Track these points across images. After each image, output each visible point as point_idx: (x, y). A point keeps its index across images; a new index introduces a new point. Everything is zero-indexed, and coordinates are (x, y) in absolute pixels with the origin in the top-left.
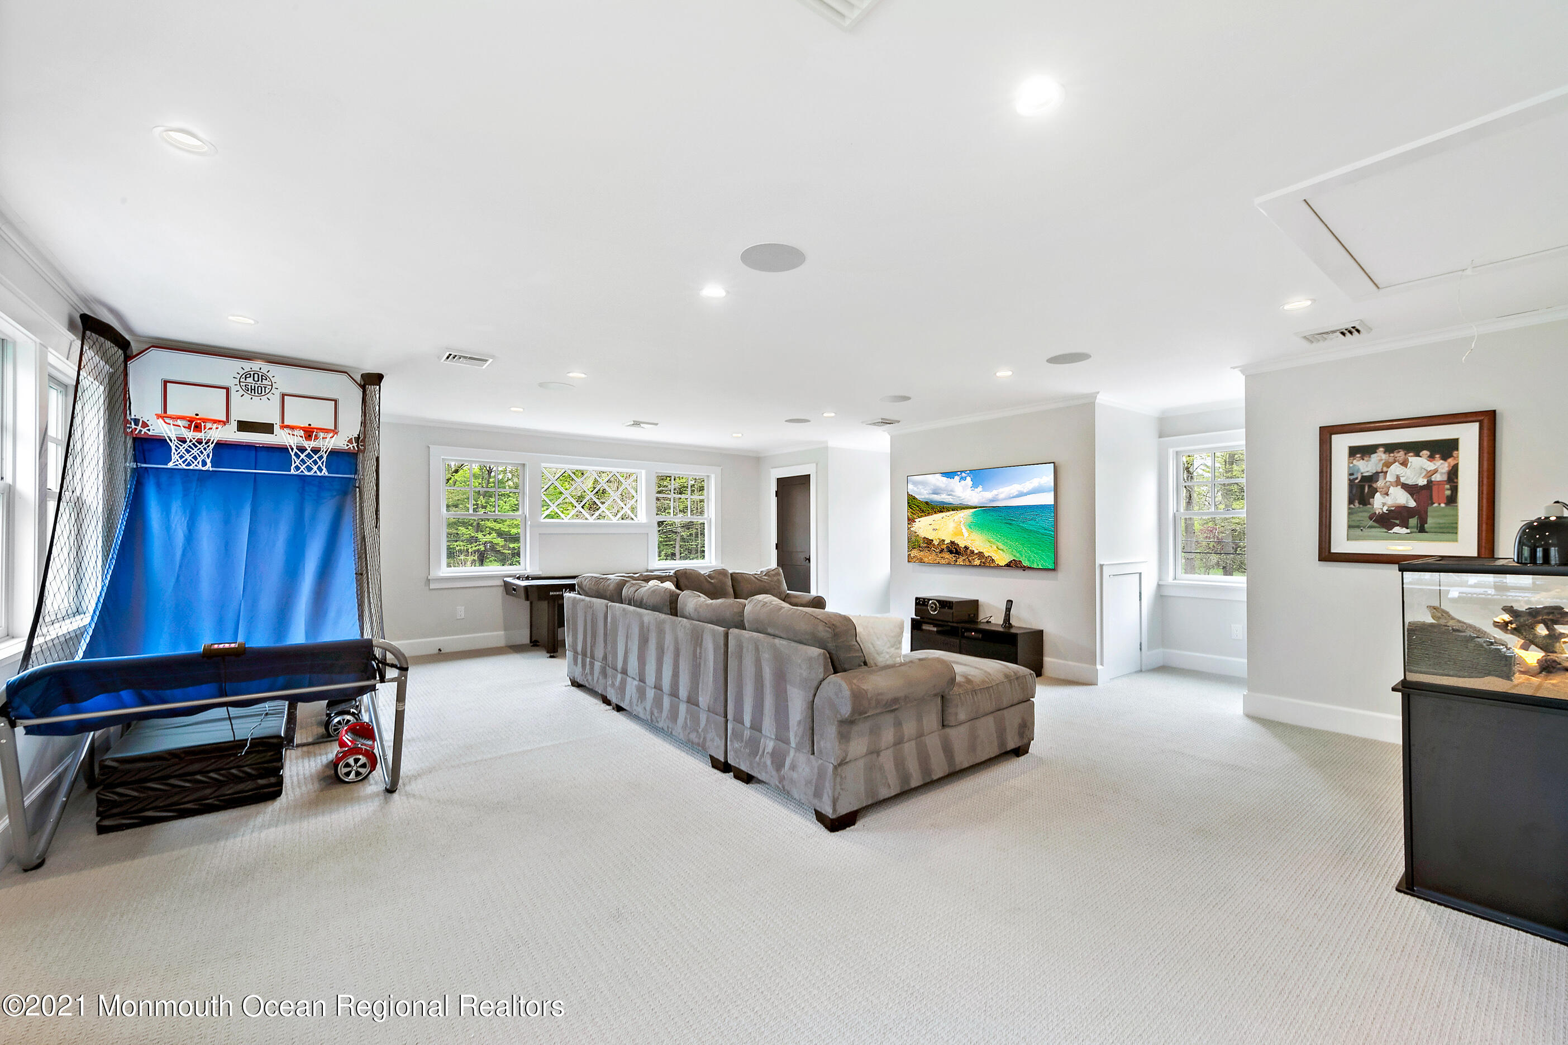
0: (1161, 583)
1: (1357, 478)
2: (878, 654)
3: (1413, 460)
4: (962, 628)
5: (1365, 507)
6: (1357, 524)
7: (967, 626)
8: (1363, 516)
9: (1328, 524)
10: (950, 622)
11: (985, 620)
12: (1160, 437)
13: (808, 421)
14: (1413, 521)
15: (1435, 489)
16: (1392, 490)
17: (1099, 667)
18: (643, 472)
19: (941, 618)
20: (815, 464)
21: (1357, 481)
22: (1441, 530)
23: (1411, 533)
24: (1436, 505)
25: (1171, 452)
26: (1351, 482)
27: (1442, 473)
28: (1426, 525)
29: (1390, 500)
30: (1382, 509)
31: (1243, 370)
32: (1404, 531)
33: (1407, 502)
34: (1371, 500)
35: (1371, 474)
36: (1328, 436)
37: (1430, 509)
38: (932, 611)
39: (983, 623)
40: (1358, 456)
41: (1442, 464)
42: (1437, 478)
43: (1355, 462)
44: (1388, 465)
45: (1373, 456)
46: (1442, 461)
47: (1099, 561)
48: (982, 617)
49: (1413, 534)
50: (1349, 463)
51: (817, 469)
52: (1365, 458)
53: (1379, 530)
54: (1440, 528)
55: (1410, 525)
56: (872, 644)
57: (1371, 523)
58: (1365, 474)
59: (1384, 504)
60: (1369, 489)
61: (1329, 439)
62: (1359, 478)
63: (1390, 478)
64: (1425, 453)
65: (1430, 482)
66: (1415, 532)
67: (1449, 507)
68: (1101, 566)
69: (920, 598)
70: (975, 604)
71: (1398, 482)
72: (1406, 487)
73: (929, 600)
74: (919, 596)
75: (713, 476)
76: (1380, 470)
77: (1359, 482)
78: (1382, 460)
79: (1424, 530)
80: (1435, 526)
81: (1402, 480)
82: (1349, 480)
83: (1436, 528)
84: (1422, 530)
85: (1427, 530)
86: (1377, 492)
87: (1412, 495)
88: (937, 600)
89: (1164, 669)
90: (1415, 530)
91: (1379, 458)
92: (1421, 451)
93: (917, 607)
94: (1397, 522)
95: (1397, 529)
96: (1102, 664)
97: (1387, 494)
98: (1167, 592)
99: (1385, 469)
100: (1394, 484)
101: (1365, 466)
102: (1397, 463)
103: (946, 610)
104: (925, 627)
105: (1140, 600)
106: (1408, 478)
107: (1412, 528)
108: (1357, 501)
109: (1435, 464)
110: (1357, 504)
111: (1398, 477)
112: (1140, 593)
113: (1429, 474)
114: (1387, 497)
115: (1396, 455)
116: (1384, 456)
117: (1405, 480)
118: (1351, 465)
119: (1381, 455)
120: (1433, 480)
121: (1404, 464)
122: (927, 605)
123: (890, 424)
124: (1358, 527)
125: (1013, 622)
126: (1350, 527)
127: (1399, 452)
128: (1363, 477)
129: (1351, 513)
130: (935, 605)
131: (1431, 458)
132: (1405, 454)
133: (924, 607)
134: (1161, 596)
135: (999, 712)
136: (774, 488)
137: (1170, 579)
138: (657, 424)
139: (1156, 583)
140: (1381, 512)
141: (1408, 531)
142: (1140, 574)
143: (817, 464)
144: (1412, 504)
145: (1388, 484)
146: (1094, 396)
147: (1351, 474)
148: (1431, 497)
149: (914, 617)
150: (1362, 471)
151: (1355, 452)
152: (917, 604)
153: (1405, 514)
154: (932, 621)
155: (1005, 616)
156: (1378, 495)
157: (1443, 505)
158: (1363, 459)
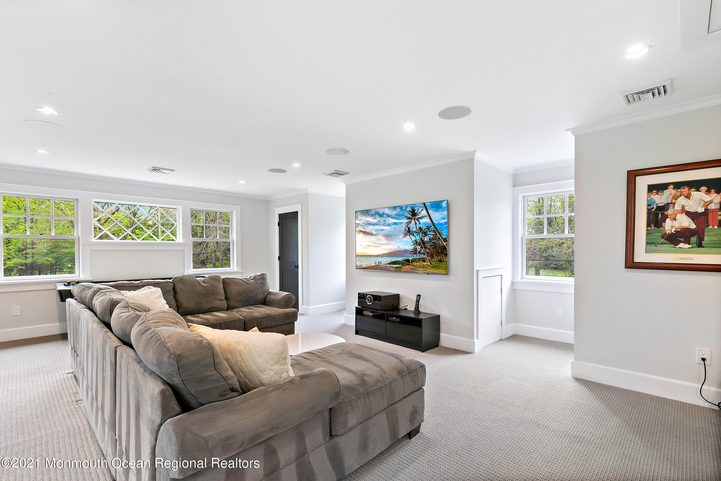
0: (514, 281)
1: (653, 208)
2: (261, 371)
3: (695, 194)
4: (387, 315)
5: (659, 229)
6: (653, 241)
7: (391, 313)
8: (657, 235)
9: (632, 241)
10: (380, 310)
11: (403, 308)
12: (514, 186)
13: (284, 171)
14: (694, 239)
15: (710, 215)
16: (678, 216)
17: (475, 340)
18: (181, 207)
19: (373, 307)
20: (301, 204)
21: (653, 210)
22: (714, 246)
23: (692, 247)
24: (711, 227)
25: (520, 196)
26: (649, 211)
27: (716, 203)
28: (703, 242)
29: (676, 224)
30: (671, 230)
31: (574, 131)
32: (687, 246)
33: (689, 225)
34: (663, 224)
35: (663, 205)
36: (633, 177)
37: (706, 230)
38: (368, 302)
39: (402, 309)
40: (654, 191)
41: (716, 196)
42: (712, 207)
43: (652, 196)
44: (676, 198)
45: (665, 191)
46: (716, 194)
47: (476, 268)
48: (402, 306)
49: (693, 249)
50: (648, 197)
51: (302, 208)
52: (660, 193)
53: (668, 245)
54: (714, 244)
55: (691, 242)
56: (254, 362)
57: (663, 240)
58: (658, 205)
59: (672, 227)
60: (661, 215)
61: (633, 180)
62: (655, 208)
63: (677, 207)
64: (704, 188)
65: (706, 210)
66: (695, 247)
67: (719, 228)
68: (478, 271)
69: (361, 294)
70: (397, 297)
71: (683, 211)
72: (689, 214)
73: (367, 295)
74: (360, 292)
75: (235, 212)
76: (670, 202)
77: (655, 211)
78: (672, 194)
79: (702, 245)
80: (710, 242)
81: (686, 209)
82: (648, 209)
83: (711, 244)
84: (700, 245)
85: (704, 245)
86: (668, 217)
87: (693, 220)
88: (371, 295)
89: (514, 338)
90: (695, 246)
91: (670, 193)
92: (701, 187)
93: (359, 299)
94: (682, 239)
95: (681, 245)
96: (477, 338)
97: (675, 219)
98: (518, 287)
99: (674, 201)
100: (680, 212)
101: (659, 199)
102: (682, 197)
103: (377, 302)
104: (365, 313)
105: (501, 293)
106: (690, 207)
107: (693, 244)
108: (653, 225)
109: (711, 197)
110: (653, 227)
111: (683, 207)
112: (501, 288)
113: (706, 204)
114: (675, 221)
115: (682, 190)
116: (673, 192)
117: (689, 208)
118: (649, 199)
119: (671, 191)
120: (709, 208)
121: (688, 197)
122: (365, 299)
123: (343, 175)
124: (653, 243)
125: (421, 309)
126: (647, 243)
127: (685, 188)
128: (657, 207)
129: (648, 233)
130: (371, 298)
131: (708, 192)
132: (689, 190)
133: (363, 300)
134: (514, 290)
135: (391, 406)
136: (277, 220)
137: (519, 279)
138: (174, 170)
139: (511, 281)
140: (670, 232)
141: (690, 246)
142: (501, 275)
143: (302, 205)
144: (693, 226)
145: (676, 211)
146: (473, 154)
147: (649, 205)
148: (707, 222)
149: (357, 306)
150: (657, 202)
151: (652, 188)
152: (359, 297)
153: (688, 234)
154: (369, 308)
155: (416, 306)
156: (668, 220)
157: (716, 227)
158: (658, 194)
